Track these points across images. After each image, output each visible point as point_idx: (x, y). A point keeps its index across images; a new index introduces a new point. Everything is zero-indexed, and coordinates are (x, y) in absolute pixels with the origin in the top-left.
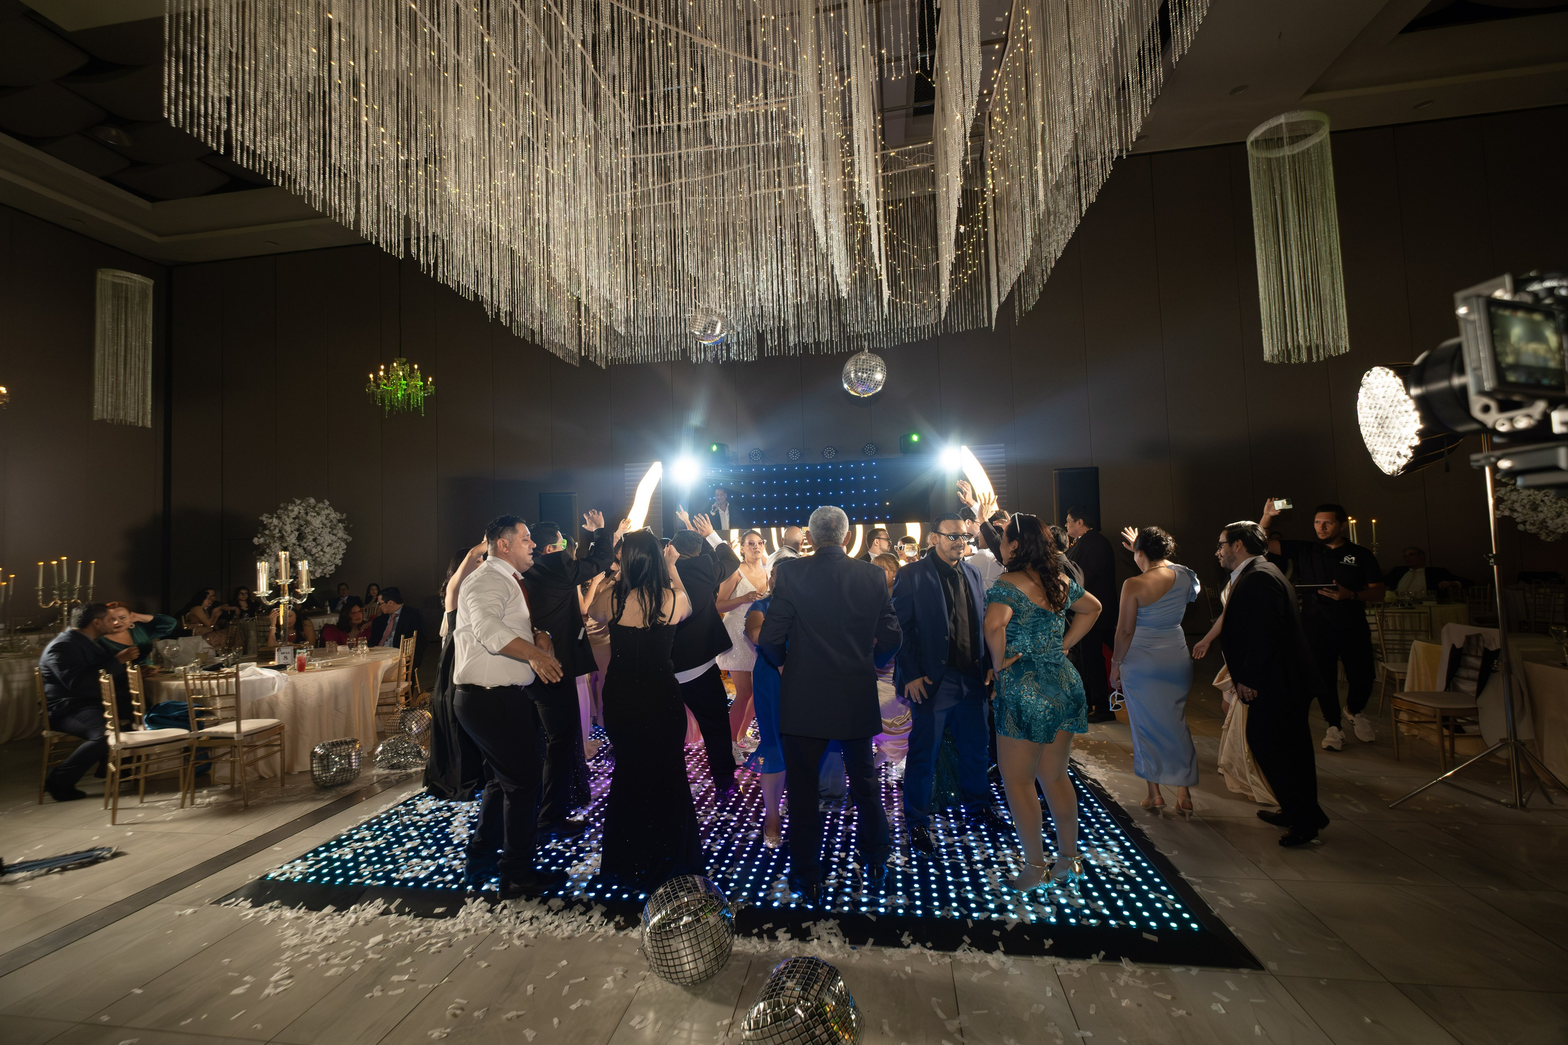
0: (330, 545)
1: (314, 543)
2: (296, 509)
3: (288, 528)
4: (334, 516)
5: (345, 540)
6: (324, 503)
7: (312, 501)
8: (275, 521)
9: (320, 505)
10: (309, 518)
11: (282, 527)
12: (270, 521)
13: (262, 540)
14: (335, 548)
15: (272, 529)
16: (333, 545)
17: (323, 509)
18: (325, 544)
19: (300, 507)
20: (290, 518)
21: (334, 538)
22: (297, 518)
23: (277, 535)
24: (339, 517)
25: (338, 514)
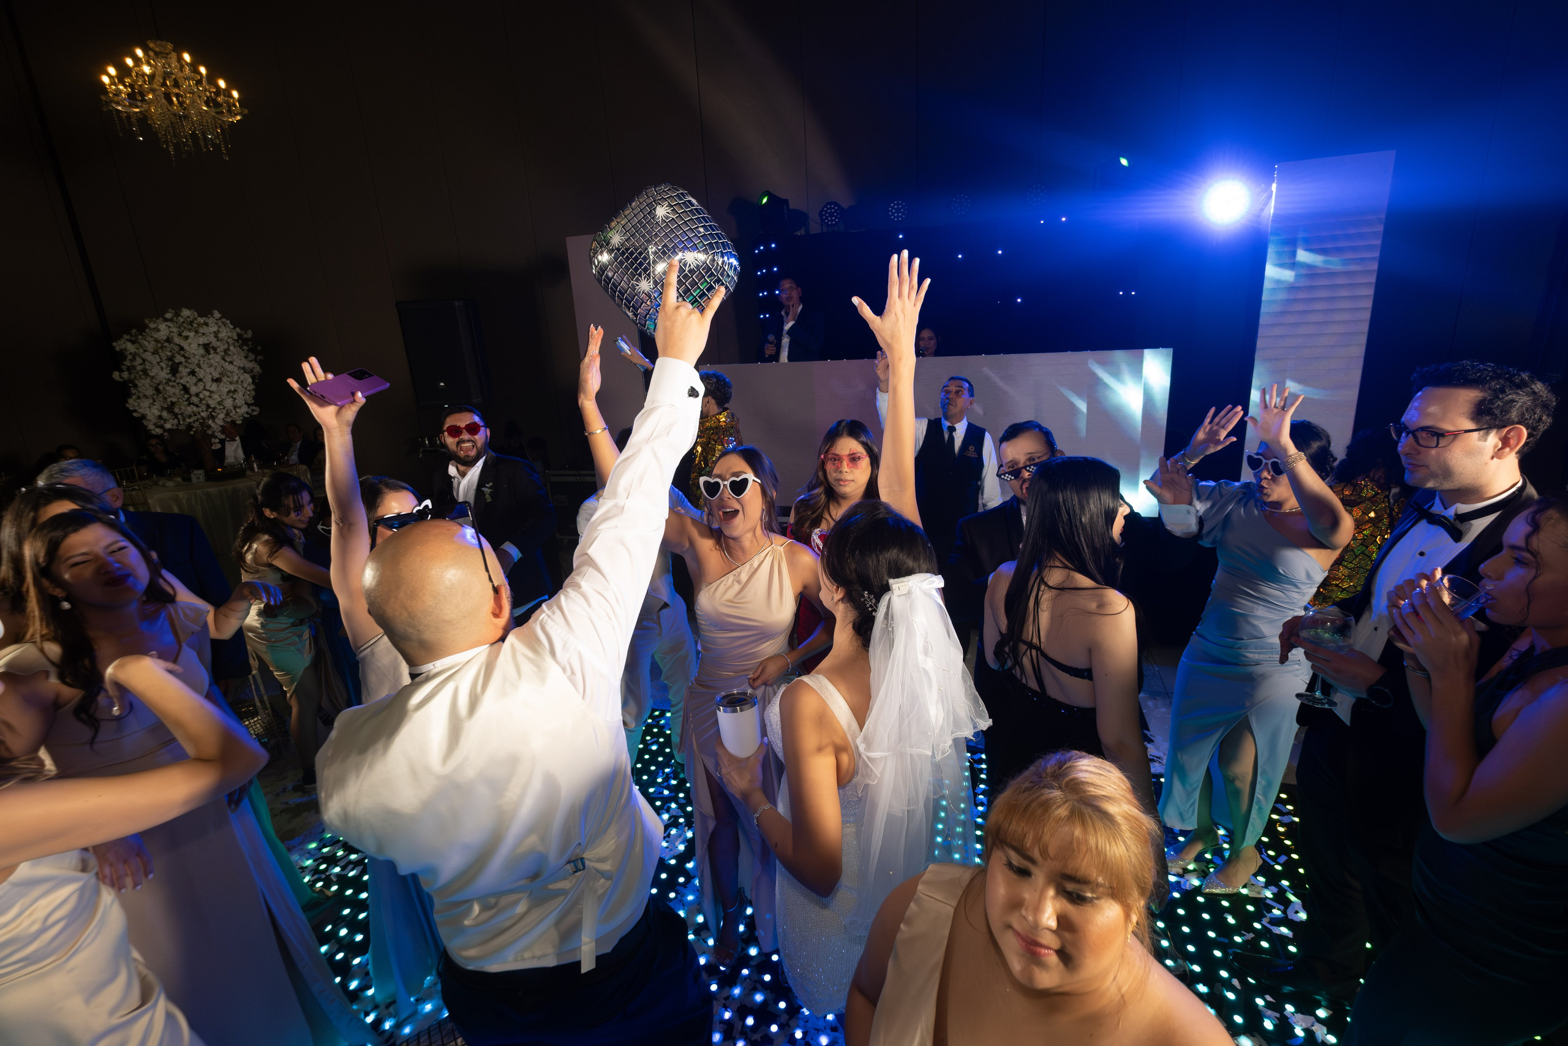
0: (218, 380)
1: (194, 380)
2: (163, 326)
3: (148, 356)
4: (228, 332)
5: (250, 371)
6: (212, 314)
7: (186, 312)
8: (131, 348)
9: (202, 320)
10: (177, 340)
11: (145, 356)
12: (124, 346)
13: (125, 375)
14: (231, 383)
15: (134, 359)
16: (225, 379)
17: (206, 324)
18: (208, 380)
19: (169, 324)
20: (157, 341)
21: (230, 367)
22: (169, 340)
23: (139, 368)
24: (239, 335)
25: (238, 330)
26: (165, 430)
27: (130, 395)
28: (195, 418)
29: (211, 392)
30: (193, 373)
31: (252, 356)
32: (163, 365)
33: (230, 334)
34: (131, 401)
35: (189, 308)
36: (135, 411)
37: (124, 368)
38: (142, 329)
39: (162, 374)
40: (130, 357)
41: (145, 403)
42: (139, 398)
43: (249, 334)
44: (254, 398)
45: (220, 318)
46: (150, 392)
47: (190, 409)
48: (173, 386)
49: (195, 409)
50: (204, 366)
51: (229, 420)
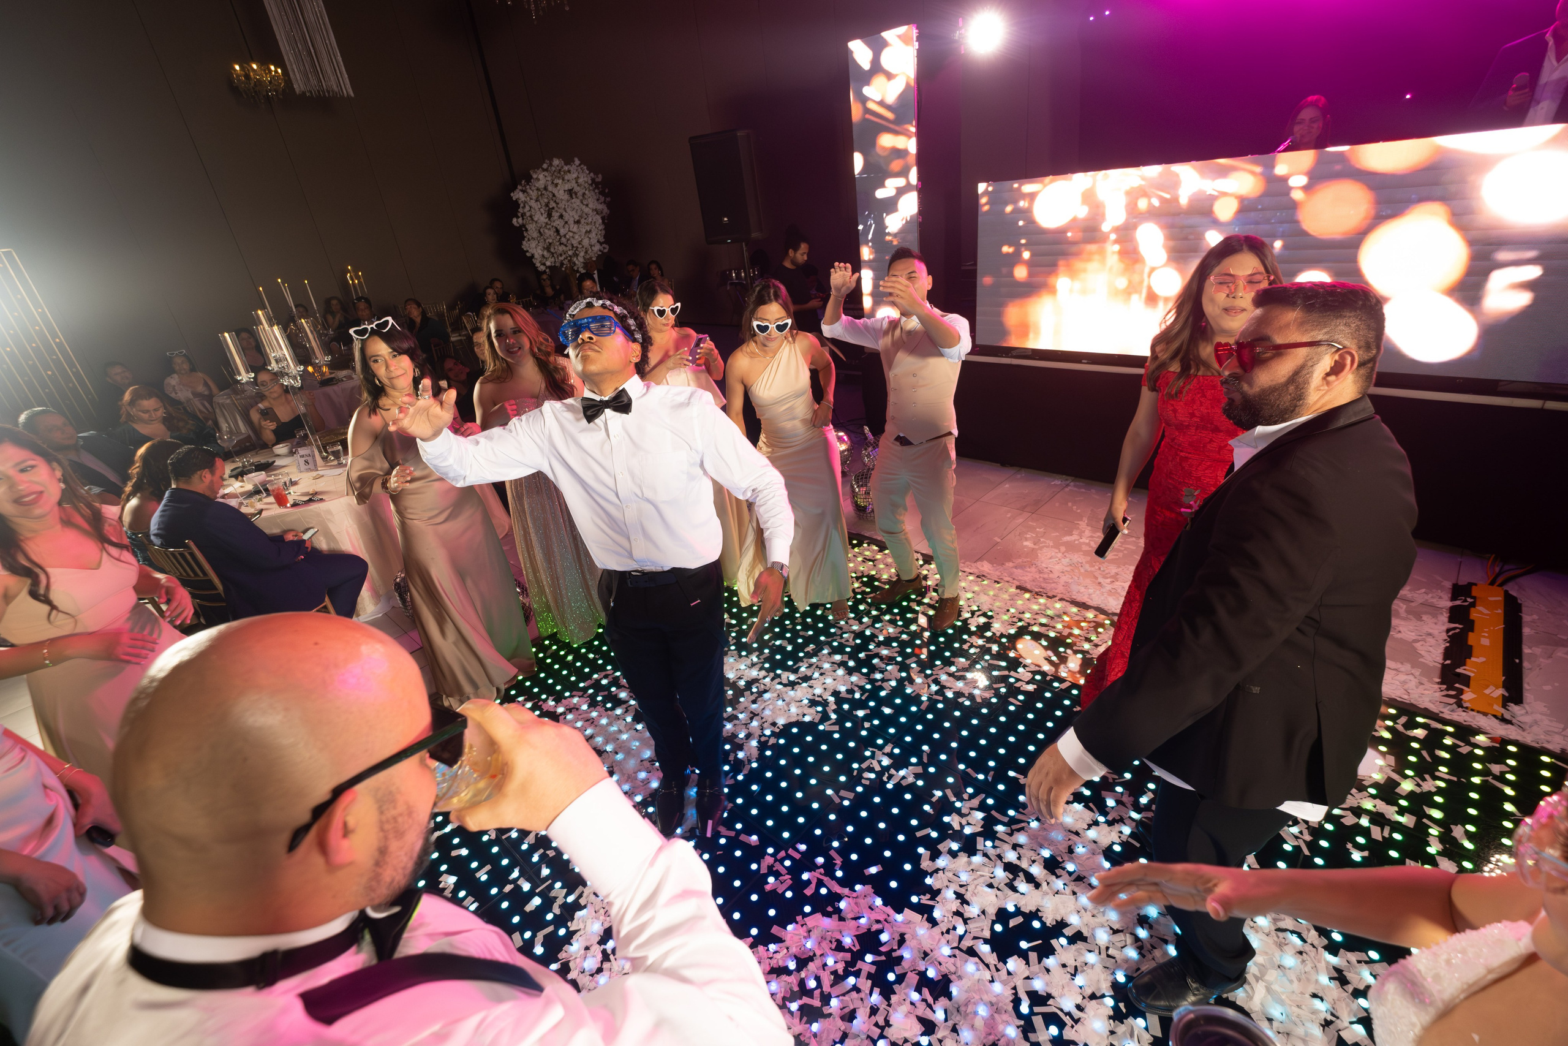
0: (578, 222)
1: (563, 222)
2: (541, 176)
3: (533, 203)
4: (585, 178)
5: (601, 213)
6: (574, 162)
7: (556, 162)
8: (522, 197)
9: (566, 168)
10: (550, 188)
11: (530, 204)
12: (517, 197)
13: (520, 221)
14: (587, 224)
15: (524, 207)
16: (583, 221)
17: (569, 171)
18: (571, 222)
19: (546, 173)
20: (538, 189)
21: (586, 210)
22: (546, 189)
23: (528, 214)
24: (593, 180)
25: (592, 174)
26: (547, 267)
27: (523, 238)
28: (564, 256)
29: (574, 233)
30: (561, 216)
31: (602, 199)
32: (542, 210)
33: (586, 179)
34: (524, 243)
35: (558, 158)
36: (527, 251)
37: (519, 215)
38: (529, 179)
39: (543, 219)
40: (522, 205)
41: (533, 244)
42: (529, 240)
43: (599, 179)
44: (605, 237)
45: (580, 165)
46: (535, 235)
47: (561, 248)
48: (549, 229)
49: (564, 248)
50: (568, 210)
51: (588, 257)
